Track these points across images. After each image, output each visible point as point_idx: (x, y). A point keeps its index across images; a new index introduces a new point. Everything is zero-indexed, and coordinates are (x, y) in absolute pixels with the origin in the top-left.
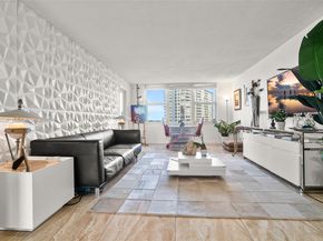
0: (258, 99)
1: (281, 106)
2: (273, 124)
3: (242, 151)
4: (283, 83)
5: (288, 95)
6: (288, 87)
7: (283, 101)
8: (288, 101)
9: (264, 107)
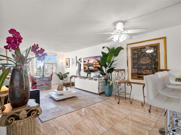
0: (80, 65)
1: (89, 69)
2: (87, 75)
3: (74, 85)
4: (89, 62)
5: (90, 65)
6: (91, 63)
7: (89, 67)
8: (90, 67)
9: (82, 68)
